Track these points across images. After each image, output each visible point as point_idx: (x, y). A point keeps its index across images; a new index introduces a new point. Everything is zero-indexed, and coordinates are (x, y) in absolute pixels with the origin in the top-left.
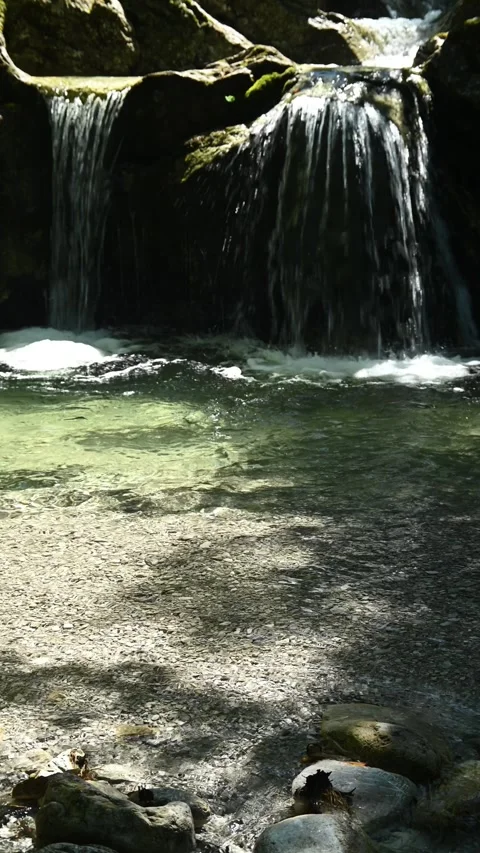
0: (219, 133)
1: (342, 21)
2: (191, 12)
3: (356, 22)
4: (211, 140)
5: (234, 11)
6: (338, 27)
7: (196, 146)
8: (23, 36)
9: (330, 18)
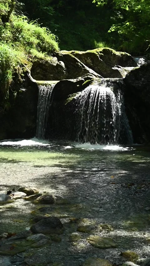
0: (75, 94)
1: (121, 68)
2: (81, 65)
3: (124, 68)
4: (73, 95)
5: (94, 65)
6: (119, 69)
7: (70, 97)
8: (38, 71)
9: (117, 67)
